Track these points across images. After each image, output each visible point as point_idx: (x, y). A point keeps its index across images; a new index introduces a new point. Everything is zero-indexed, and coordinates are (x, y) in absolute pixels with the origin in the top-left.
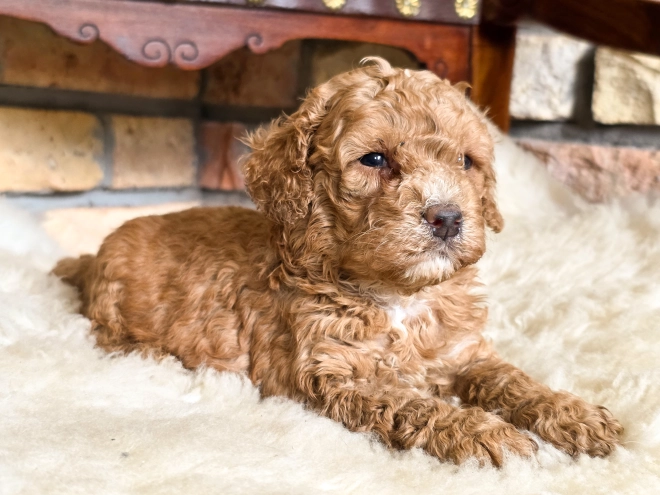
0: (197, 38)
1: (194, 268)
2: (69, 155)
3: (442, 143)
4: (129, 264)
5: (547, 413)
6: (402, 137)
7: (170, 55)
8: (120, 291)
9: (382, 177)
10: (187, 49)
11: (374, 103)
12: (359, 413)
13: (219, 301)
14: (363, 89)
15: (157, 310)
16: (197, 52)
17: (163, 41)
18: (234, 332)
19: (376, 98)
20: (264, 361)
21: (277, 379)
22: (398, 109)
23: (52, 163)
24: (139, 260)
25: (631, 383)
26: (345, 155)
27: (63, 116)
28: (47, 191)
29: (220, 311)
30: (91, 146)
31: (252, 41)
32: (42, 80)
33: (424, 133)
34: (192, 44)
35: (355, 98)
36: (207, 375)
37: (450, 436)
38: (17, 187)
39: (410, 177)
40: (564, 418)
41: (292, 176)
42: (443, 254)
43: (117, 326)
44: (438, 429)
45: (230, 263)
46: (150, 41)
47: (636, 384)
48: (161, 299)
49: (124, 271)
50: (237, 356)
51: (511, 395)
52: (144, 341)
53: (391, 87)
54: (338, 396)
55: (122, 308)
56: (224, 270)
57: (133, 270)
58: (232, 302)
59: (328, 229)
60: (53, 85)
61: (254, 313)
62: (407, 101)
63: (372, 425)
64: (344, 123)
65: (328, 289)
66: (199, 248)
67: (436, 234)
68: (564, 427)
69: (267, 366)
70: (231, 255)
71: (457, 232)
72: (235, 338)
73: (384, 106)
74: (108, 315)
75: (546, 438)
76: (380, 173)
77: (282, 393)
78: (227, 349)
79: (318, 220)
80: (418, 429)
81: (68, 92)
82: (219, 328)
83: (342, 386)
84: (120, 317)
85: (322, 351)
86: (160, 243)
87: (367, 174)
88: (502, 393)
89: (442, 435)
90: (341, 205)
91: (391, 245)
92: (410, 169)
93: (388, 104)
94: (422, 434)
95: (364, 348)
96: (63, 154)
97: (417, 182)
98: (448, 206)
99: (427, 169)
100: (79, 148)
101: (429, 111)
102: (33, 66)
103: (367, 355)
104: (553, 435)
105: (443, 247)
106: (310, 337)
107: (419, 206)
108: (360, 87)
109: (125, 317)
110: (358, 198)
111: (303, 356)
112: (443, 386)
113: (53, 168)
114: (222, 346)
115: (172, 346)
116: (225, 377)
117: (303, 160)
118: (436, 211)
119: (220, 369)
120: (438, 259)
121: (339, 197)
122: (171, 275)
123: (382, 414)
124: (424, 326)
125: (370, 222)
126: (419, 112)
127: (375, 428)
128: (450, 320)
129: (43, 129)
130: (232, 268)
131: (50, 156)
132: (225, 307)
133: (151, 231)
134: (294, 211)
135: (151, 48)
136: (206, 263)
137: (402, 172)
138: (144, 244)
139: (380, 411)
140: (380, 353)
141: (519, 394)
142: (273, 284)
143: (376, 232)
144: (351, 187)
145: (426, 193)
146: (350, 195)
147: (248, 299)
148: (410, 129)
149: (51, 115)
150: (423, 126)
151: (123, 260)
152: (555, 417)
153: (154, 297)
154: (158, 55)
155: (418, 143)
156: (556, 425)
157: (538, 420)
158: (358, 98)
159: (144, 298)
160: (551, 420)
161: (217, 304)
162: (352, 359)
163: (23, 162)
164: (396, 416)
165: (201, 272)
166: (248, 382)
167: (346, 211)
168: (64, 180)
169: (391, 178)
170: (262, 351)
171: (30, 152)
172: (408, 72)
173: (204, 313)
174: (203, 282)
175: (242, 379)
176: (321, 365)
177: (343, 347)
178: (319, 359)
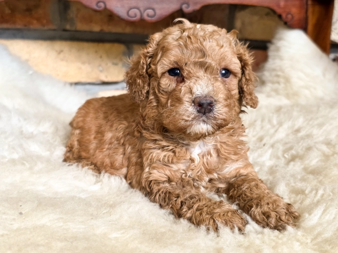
0: (156, 6)
1: (109, 123)
2: (110, 64)
3: (208, 64)
4: (83, 121)
5: (257, 205)
6: (186, 60)
7: (141, 15)
8: (79, 134)
9: (177, 82)
10: (150, 12)
11: (175, 43)
12: (167, 200)
13: (117, 141)
14: (171, 36)
15: (92, 144)
16: (155, 13)
17: (138, 8)
18: (122, 156)
19: (177, 40)
20: (132, 171)
21: (136, 180)
22: (186, 46)
23: (101, 68)
24: (88, 119)
25: (314, 192)
26: (160, 70)
27: (108, 45)
28: (99, 82)
29: (117, 146)
30: (121, 60)
31: (184, 7)
32: (96, 28)
33: (199, 58)
34: (153, 9)
35: (167, 40)
36: (105, 177)
37: (201, 214)
38: (83, 80)
39: (189, 82)
40: (265, 208)
41: (140, 78)
42: (204, 121)
43: (76, 150)
44: (197, 210)
45: (125, 122)
46: (131, 9)
47: (316, 193)
48: (95, 138)
49: (81, 124)
50: (122, 168)
51: (245, 195)
52: (84, 159)
53: (186, 34)
54: (159, 191)
55: (79, 142)
56: (121, 126)
57: (85, 124)
58: (122, 141)
59: (156, 107)
60: (101, 30)
61: (130, 147)
62: (191, 42)
63: (171, 206)
64: (162, 53)
65: (157, 137)
66: (114, 114)
67: (199, 112)
68: (264, 214)
69: (133, 174)
70: (126, 118)
71: (210, 111)
72: (121, 159)
73: (180, 44)
74: (74, 145)
75: (254, 219)
76: (176, 79)
77: (137, 188)
78: (117, 164)
79: (151, 102)
80: (189, 209)
81: (110, 33)
82: (115, 154)
83: (162, 185)
84: (78, 146)
85: (154, 168)
86: (99, 111)
87: (170, 80)
88: (242, 194)
89: (198, 213)
90: (159, 95)
91: (177, 116)
92: (189, 78)
93: (182, 43)
94: (190, 212)
95: (175, 167)
96: (107, 64)
97: (192, 84)
98: (205, 97)
99: (198, 77)
100: (115, 61)
101: (202, 47)
102: (91, 21)
103: (177, 171)
104: (258, 217)
105: (204, 118)
106: (149, 161)
107: (191, 96)
108: (170, 35)
109: (80, 146)
110: (166, 92)
111: (147, 170)
112: (221, 188)
113: (101, 71)
114: (115, 163)
115: (95, 162)
116: (113, 178)
117: (144, 71)
118: (198, 100)
119: (112, 174)
120: (202, 124)
121: (159, 92)
122: (100, 127)
123: (176, 200)
124: (209, 157)
125: (169, 105)
126: (198, 48)
127: (171, 207)
128: (223, 155)
129: (96, 52)
130: (124, 124)
131: (100, 65)
132: (119, 144)
133: (97, 105)
134: (139, 96)
135: (132, 12)
136: (115, 122)
137: (185, 79)
138: (92, 111)
139: (175, 199)
140: (184, 170)
141: (249, 195)
142: (136, 133)
143: (171, 109)
144: (163, 87)
145: (194, 90)
146: (163, 91)
147: (128, 140)
148: (191, 56)
149: (101, 45)
150: (199, 54)
151: (81, 119)
152: (261, 208)
153: (93, 137)
154: (136, 16)
155: (195, 63)
156: (260, 212)
157: (253, 209)
158: (169, 40)
159: (88, 137)
160: (259, 209)
161: (116, 142)
162: (168, 173)
163: (86, 68)
164: (182, 202)
165: (111, 126)
166: (124, 180)
167: (161, 98)
168: (106, 77)
169: (181, 82)
170: (132, 166)
171: (89, 64)
172: (198, 26)
173: (110, 146)
174: (111, 131)
175: (121, 179)
176: (152, 175)
177: (164, 166)
178: (152, 172)
